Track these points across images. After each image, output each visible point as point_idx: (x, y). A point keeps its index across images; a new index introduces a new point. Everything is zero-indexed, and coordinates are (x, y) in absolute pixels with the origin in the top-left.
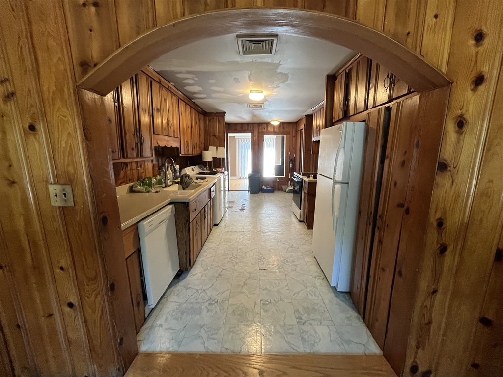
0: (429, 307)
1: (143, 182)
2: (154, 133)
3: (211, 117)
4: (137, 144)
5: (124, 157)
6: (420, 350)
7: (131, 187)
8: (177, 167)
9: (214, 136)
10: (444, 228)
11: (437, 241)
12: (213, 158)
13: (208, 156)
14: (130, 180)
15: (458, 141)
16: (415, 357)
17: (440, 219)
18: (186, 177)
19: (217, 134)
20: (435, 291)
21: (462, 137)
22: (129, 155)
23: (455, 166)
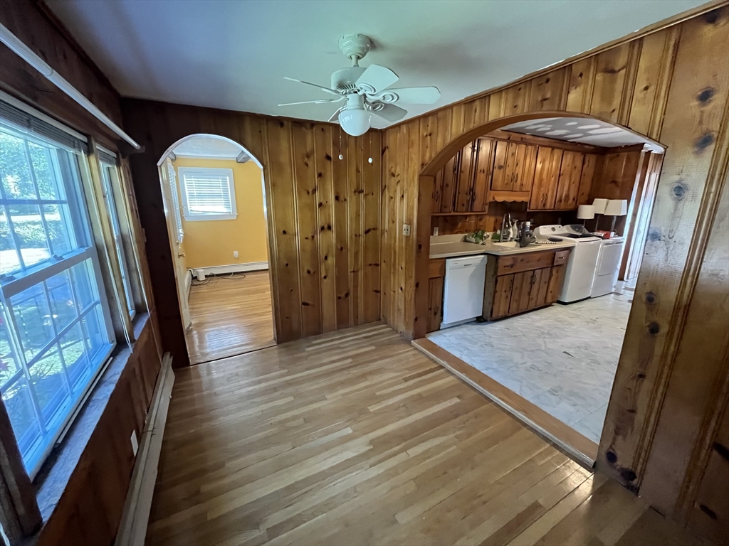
0: (633, 390)
1: (476, 234)
2: (491, 189)
3: (615, 154)
4: (469, 201)
5: (454, 211)
6: (620, 438)
7: (465, 237)
8: (528, 224)
9: (614, 182)
10: (655, 304)
11: (646, 317)
12: (596, 215)
13: (587, 212)
14: (466, 231)
15: (676, 209)
16: (613, 443)
17: (651, 293)
18: (527, 235)
19: (619, 180)
20: (642, 376)
21: (680, 205)
22: (459, 210)
23: (671, 236)
